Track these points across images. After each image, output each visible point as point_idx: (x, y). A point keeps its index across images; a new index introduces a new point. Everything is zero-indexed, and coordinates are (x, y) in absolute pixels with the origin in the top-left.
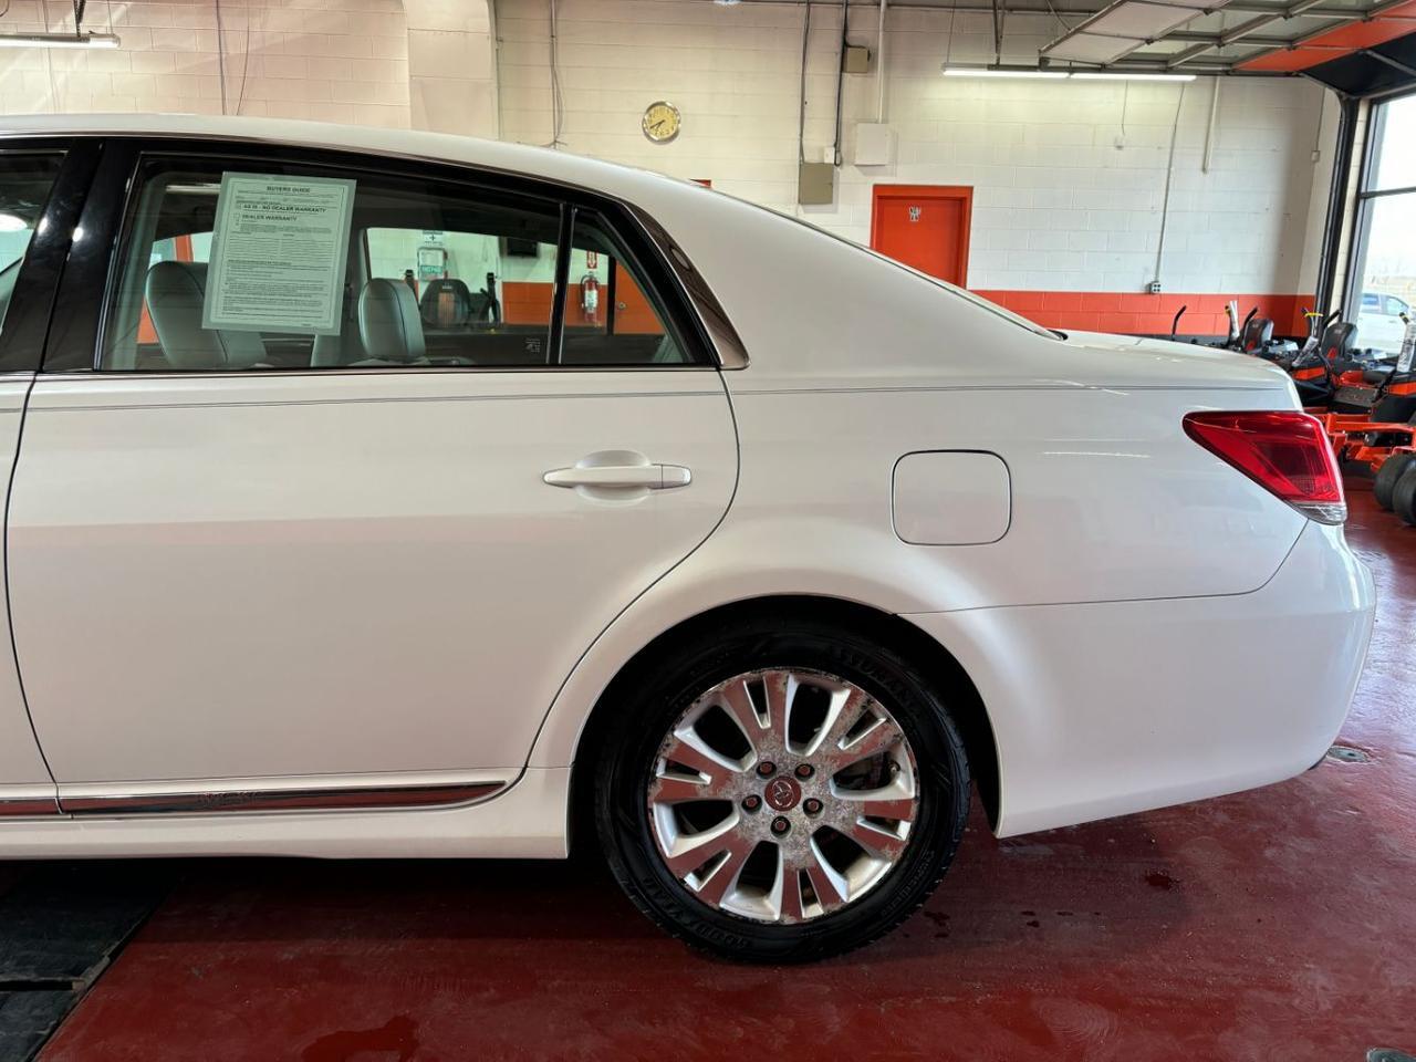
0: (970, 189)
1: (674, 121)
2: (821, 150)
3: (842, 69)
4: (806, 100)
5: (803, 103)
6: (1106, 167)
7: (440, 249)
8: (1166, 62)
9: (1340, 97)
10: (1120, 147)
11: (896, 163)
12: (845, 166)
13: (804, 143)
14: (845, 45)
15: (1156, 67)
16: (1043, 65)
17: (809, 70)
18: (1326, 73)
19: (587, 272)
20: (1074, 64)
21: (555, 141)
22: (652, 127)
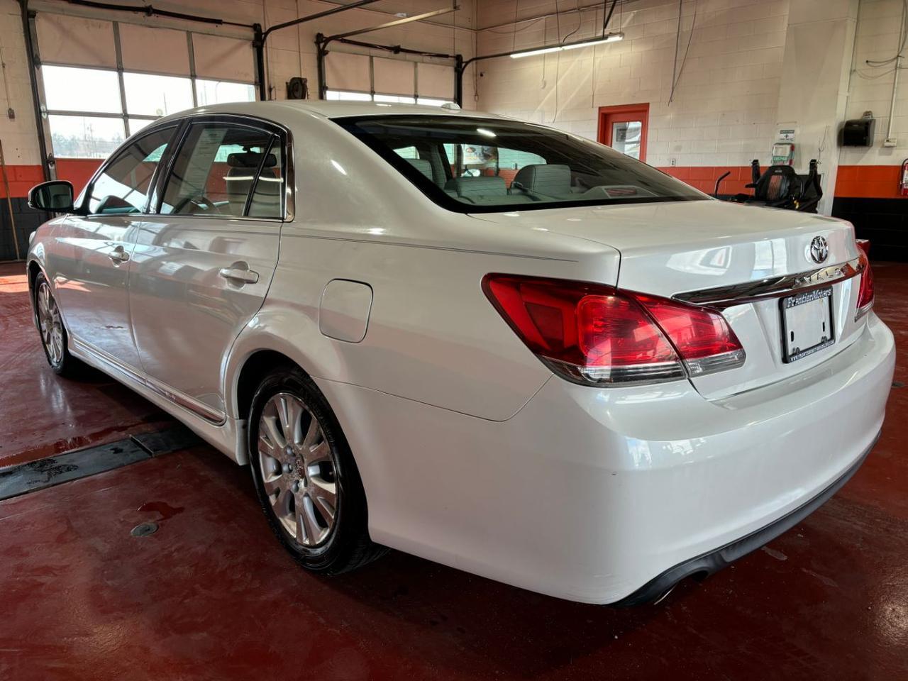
7: (788, 144)
21: (898, 56)
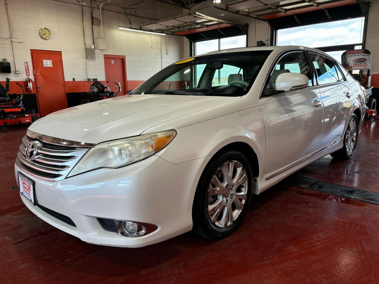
0: (125, 56)
1: (49, 34)
2: (90, 45)
3: (93, 24)
4: (84, 31)
5: (84, 32)
6: (150, 52)
8: (163, 31)
9: (189, 40)
10: (152, 48)
11: (108, 49)
12: (96, 50)
13: (85, 43)
14: (92, 18)
15: (159, 31)
16: (140, 29)
17: (84, 23)
18: (187, 36)
19: (27, 77)
20: (144, 29)
21: (11, 37)
22: (42, 35)
